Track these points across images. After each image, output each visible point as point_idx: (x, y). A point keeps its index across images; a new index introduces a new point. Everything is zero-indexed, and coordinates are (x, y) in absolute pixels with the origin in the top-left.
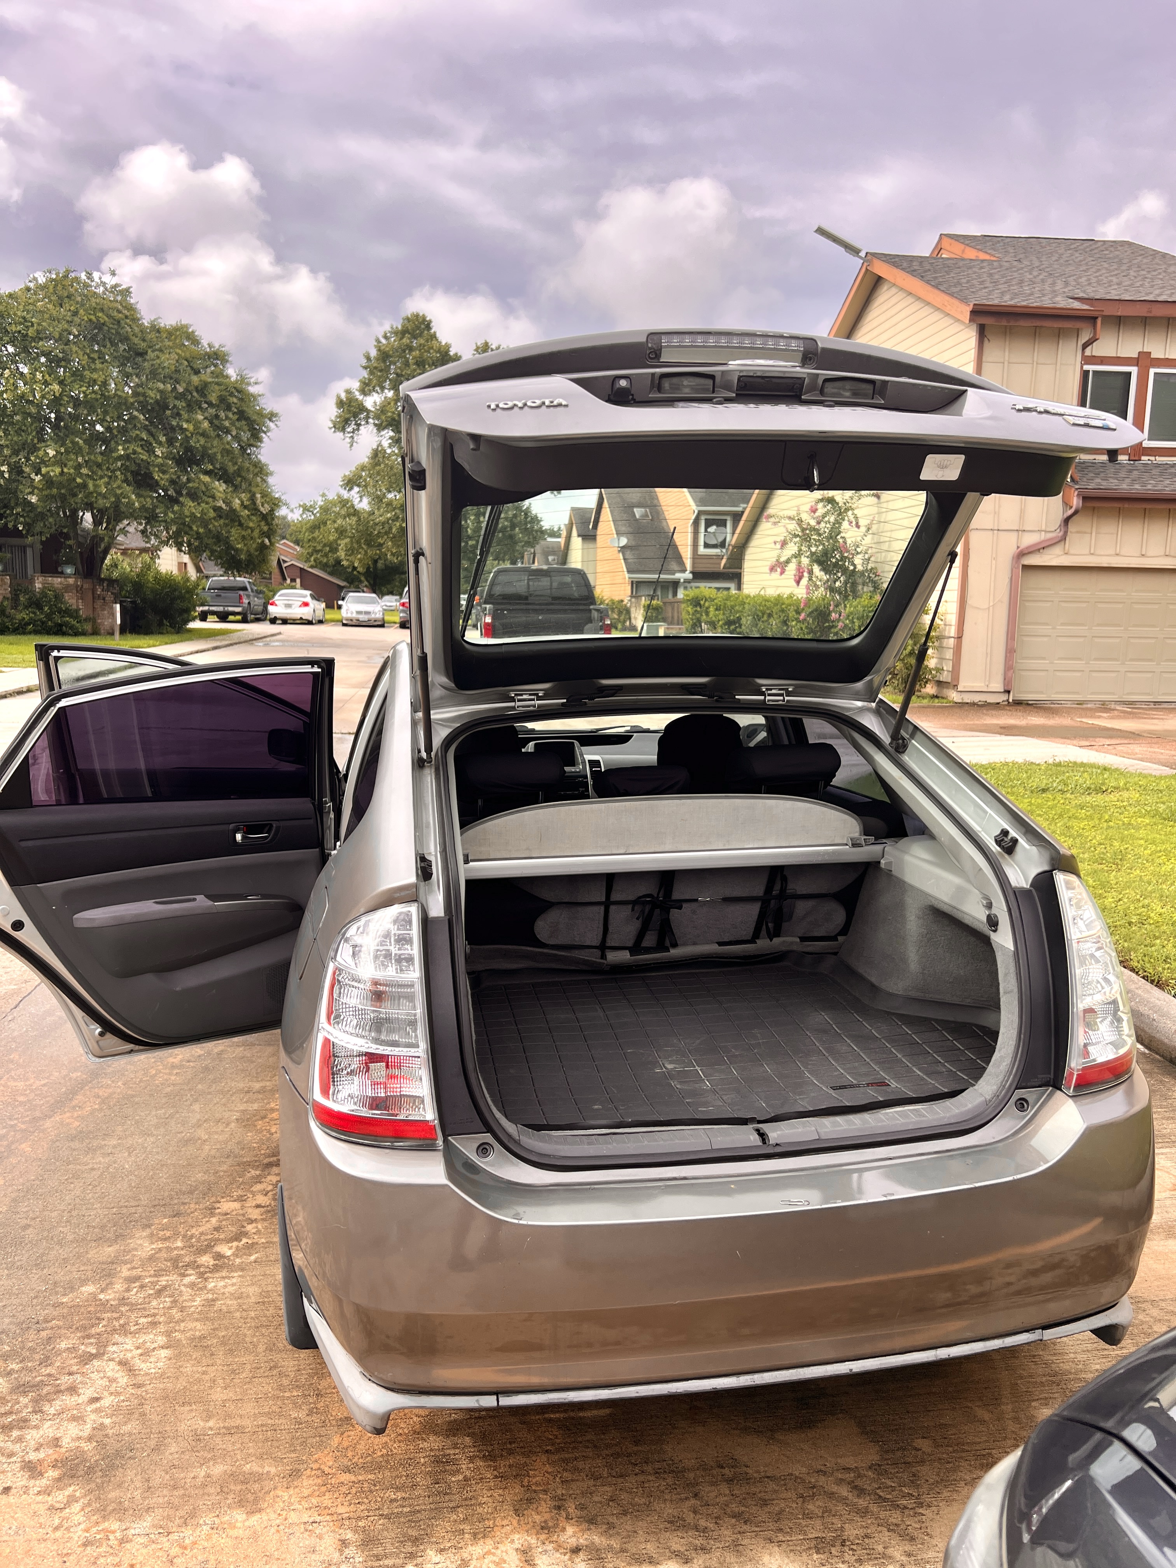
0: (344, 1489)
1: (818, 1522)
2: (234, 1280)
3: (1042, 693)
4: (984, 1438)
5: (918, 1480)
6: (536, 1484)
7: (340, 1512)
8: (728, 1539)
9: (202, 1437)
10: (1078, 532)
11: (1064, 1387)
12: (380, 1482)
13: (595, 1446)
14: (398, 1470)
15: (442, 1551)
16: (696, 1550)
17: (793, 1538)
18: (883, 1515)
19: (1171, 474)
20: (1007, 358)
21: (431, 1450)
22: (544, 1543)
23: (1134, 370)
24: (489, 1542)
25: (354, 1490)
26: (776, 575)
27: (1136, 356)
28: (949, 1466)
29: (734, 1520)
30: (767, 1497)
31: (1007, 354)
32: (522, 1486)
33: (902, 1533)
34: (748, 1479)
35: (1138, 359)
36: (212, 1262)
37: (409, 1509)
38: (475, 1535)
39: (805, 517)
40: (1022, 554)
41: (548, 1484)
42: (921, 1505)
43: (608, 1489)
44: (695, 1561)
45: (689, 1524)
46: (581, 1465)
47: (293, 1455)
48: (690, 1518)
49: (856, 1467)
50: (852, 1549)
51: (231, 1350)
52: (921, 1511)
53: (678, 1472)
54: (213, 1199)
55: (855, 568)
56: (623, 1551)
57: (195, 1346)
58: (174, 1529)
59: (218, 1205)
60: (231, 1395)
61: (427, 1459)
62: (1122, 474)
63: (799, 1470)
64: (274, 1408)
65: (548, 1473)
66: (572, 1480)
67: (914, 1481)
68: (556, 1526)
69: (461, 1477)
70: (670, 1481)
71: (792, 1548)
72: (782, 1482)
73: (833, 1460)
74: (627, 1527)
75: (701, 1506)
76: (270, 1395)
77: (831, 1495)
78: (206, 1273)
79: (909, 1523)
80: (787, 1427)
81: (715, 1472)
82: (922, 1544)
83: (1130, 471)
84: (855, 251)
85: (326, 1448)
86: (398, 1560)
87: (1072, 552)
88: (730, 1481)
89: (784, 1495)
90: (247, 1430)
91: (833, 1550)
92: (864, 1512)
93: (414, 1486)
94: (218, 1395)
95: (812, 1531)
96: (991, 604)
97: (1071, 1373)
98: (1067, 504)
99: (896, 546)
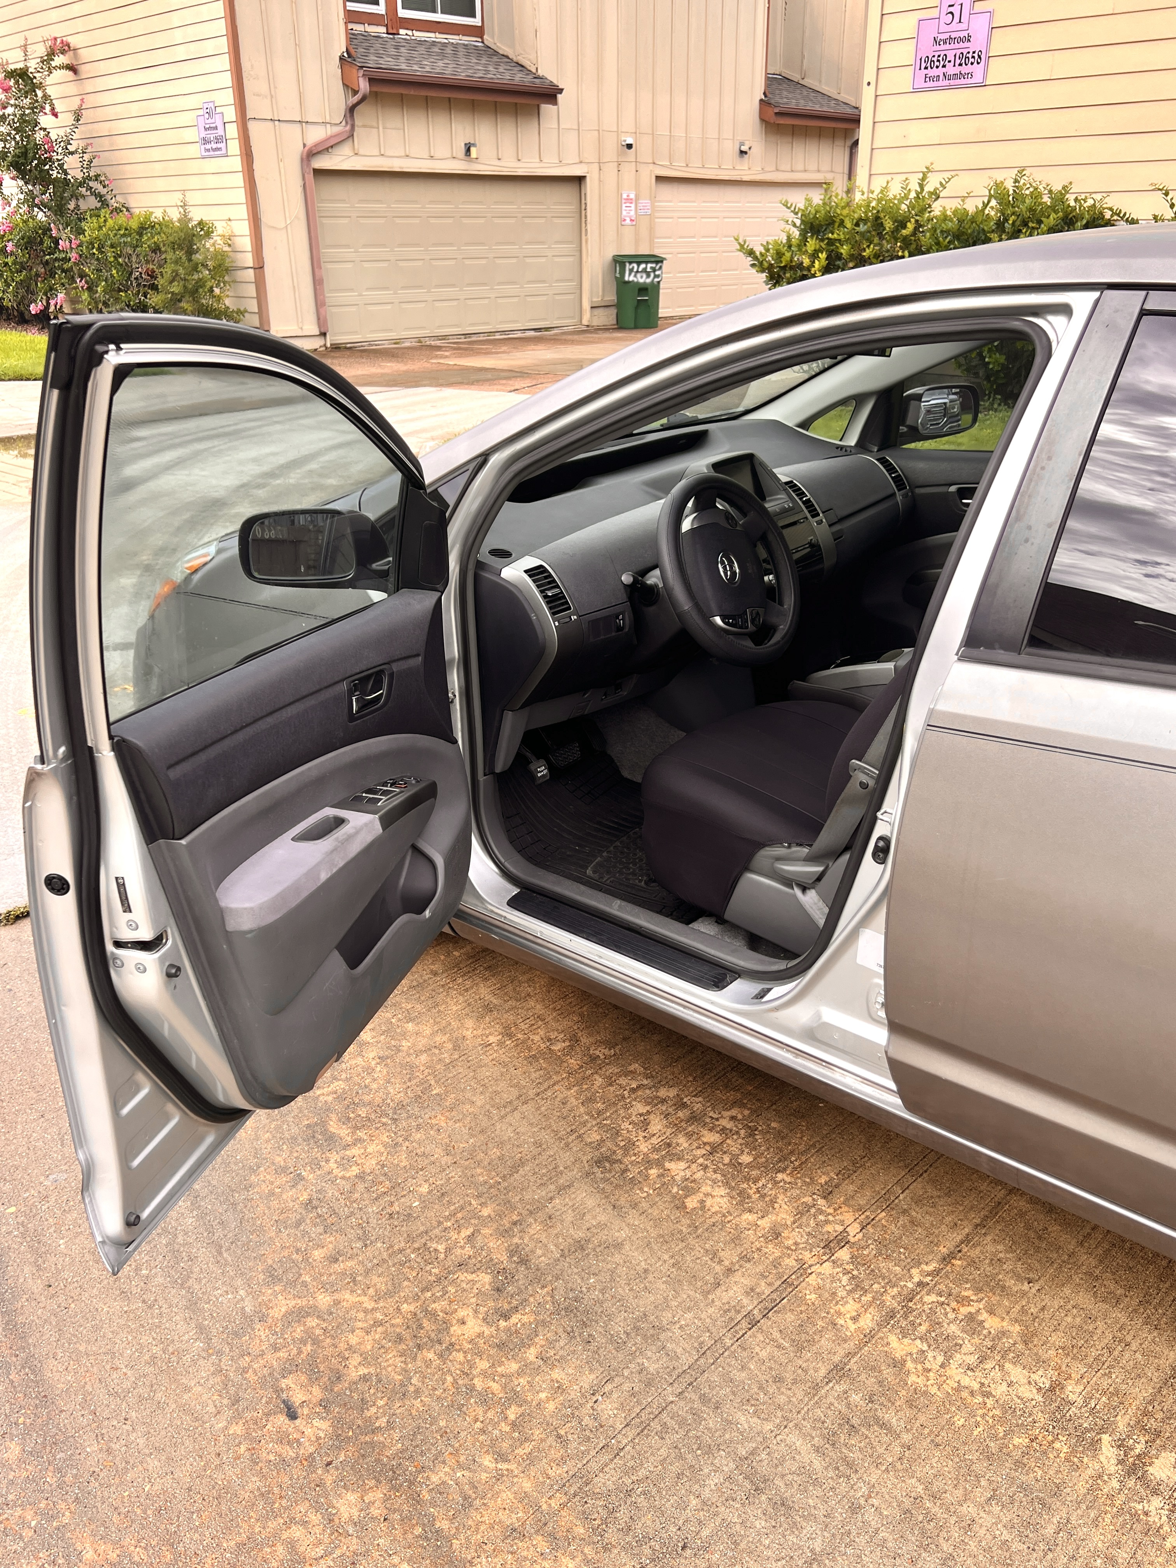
3: (356, 333)
10: (364, 126)
19: (437, 54)
40: (311, 154)
55: (66, 174)
62: (391, 50)
83: (397, 47)
87: (361, 152)
96: (288, 221)
98: (349, 88)
99: (121, 142)
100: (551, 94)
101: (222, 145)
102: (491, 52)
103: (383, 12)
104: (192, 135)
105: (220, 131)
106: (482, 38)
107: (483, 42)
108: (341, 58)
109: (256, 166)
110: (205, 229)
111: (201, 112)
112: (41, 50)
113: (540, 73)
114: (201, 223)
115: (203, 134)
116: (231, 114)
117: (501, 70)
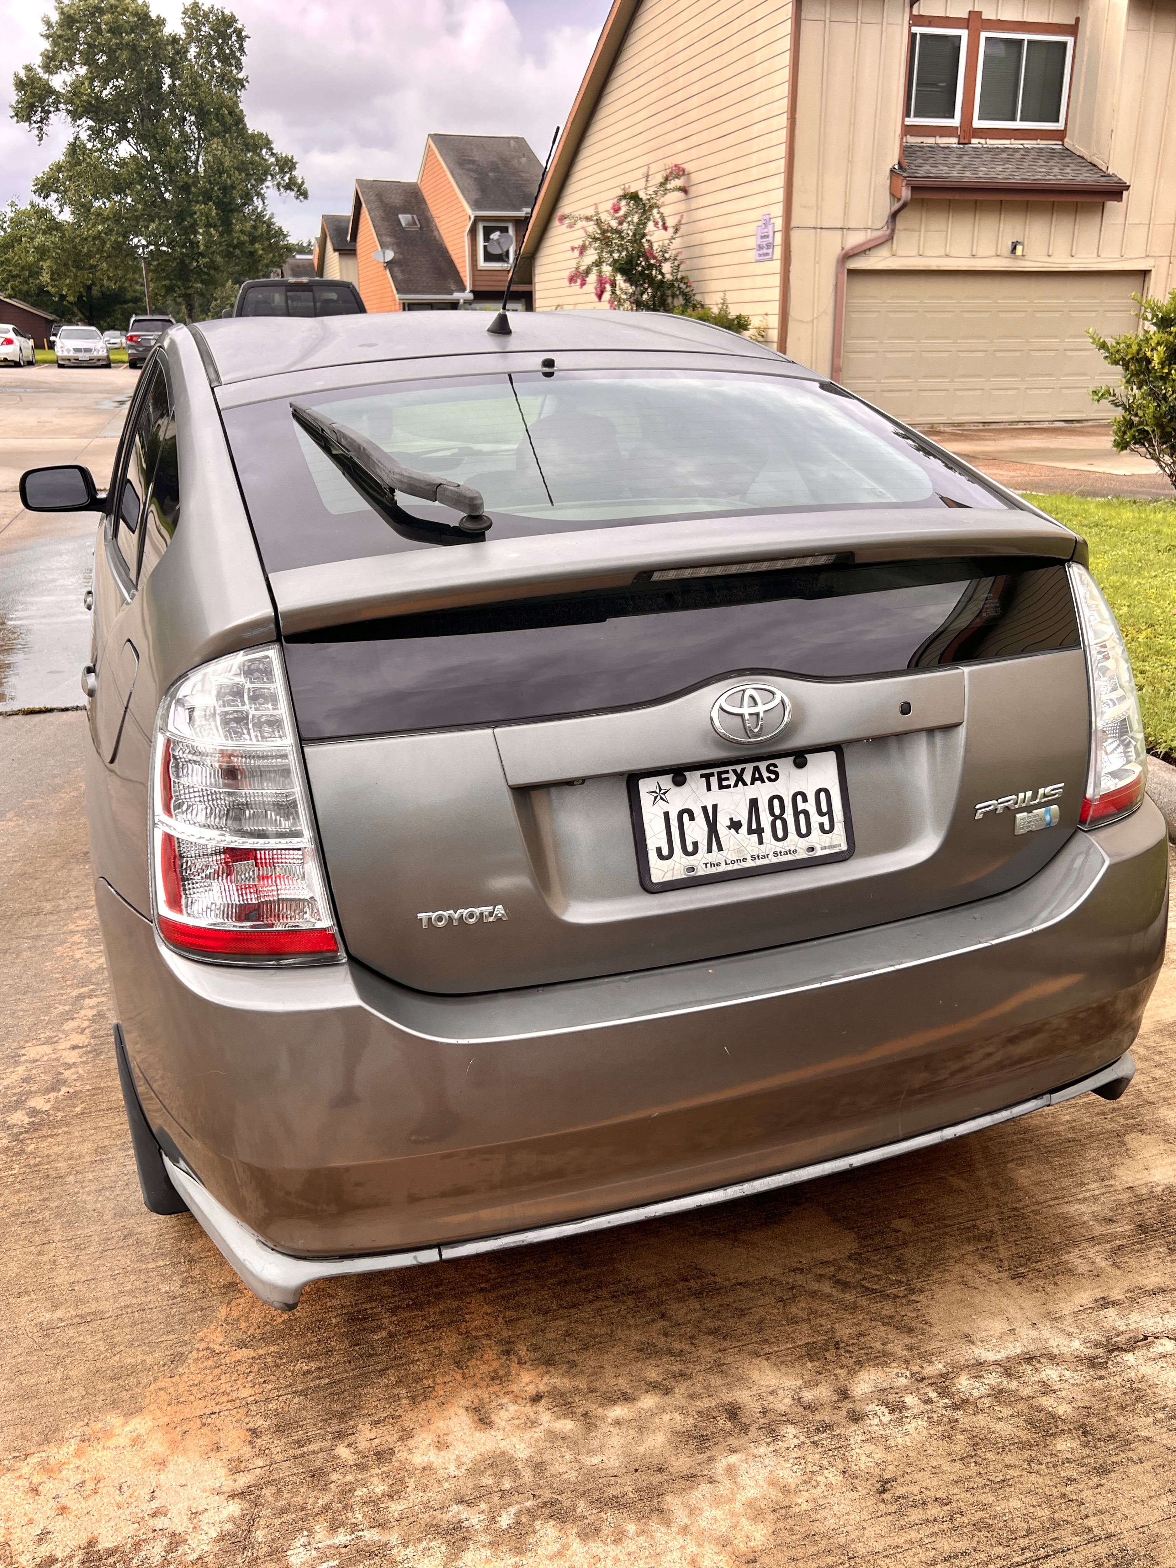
0: (243, 1368)
1: (805, 1326)
2: (59, 1139)
4: (965, 1209)
5: (904, 1264)
6: (476, 1329)
7: (243, 1396)
8: (708, 1359)
9: (50, 1332)
10: (905, 230)
11: (1038, 1143)
12: (285, 1354)
13: (537, 1277)
14: (306, 1336)
15: (375, 1423)
16: (675, 1377)
17: (782, 1348)
18: (874, 1308)
19: (1002, 159)
20: (828, 16)
21: (342, 1307)
22: (498, 1396)
23: (964, 33)
24: (431, 1403)
25: (255, 1368)
26: (576, 287)
27: (966, 16)
28: (933, 1244)
29: (711, 1338)
30: (744, 1307)
31: (828, 9)
32: (460, 1334)
33: (898, 1325)
34: (718, 1290)
35: (968, 20)
36: (27, 1120)
37: (327, 1381)
38: (413, 1399)
39: (604, 217)
40: (847, 256)
41: (490, 1326)
42: (912, 1291)
43: (562, 1323)
44: (677, 1390)
45: (662, 1349)
46: (524, 1300)
47: (171, 1337)
48: (661, 1343)
49: (835, 1260)
50: (848, 1351)
51: (69, 1222)
52: (914, 1298)
53: (638, 1293)
54: (15, 1045)
55: (664, 277)
56: (592, 1390)
57: (22, 1223)
58: (33, 1449)
59: (23, 1051)
60: (79, 1275)
61: (339, 1319)
62: (953, 159)
63: (772, 1271)
64: (137, 1284)
65: (487, 1314)
66: (518, 1319)
67: (900, 1266)
68: (508, 1374)
69: (384, 1334)
70: (630, 1303)
71: (781, 1359)
72: (757, 1287)
73: (808, 1255)
74: (591, 1363)
75: (672, 1327)
76: (129, 1269)
77: (814, 1294)
78: (21, 1133)
79: (904, 1313)
80: (750, 1225)
81: (679, 1286)
82: (923, 1334)
83: (962, 156)
85: (211, 1322)
86: (324, 1443)
87: (899, 253)
88: (698, 1295)
89: (761, 1302)
90: (107, 1315)
91: (828, 1355)
92: (853, 1308)
93: (329, 1352)
94: (62, 1278)
95: (800, 1336)
96: (815, 316)
97: (1041, 1128)
98: (895, 196)
99: (708, 250)
100: (1117, 191)
101: (770, 251)
102: (1068, 153)
103: (958, 125)
104: (752, 242)
105: (770, 239)
106: (1062, 140)
107: (1063, 145)
108: (892, 171)
109: (793, 268)
110: (742, 323)
111: (760, 223)
112: (659, 178)
113: (1110, 171)
114: (739, 317)
115: (759, 241)
116: (779, 223)
117: (1068, 170)
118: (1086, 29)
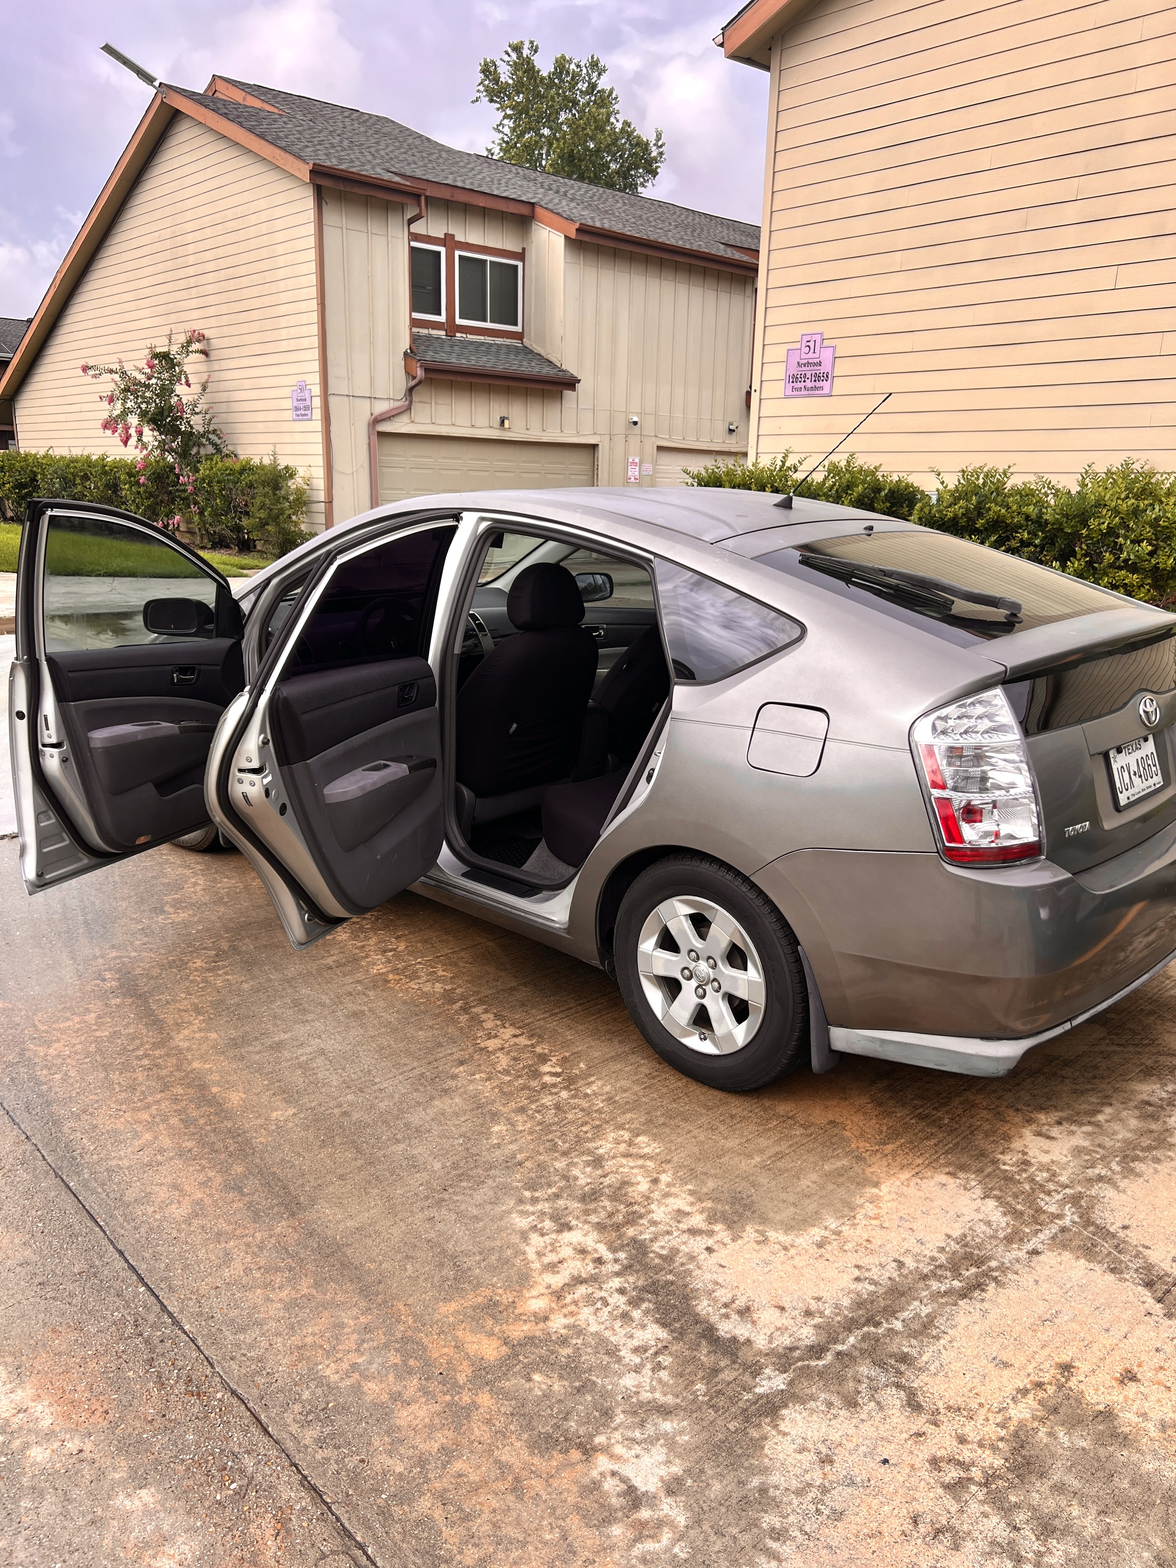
10: (420, 402)
15: (1002, 1153)
19: (484, 352)
20: (346, 224)
23: (442, 250)
27: (442, 236)
31: (344, 219)
35: (444, 240)
36: (558, 1079)
39: (133, 371)
40: (377, 420)
47: (839, 1151)
48: (1079, 1087)
54: (470, 1043)
55: (192, 428)
57: (655, 1126)
59: (483, 1046)
61: (914, 1120)
62: (445, 348)
69: (947, 1120)
71: (1138, 1079)
78: (567, 1086)
83: (452, 346)
84: (149, 79)
87: (417, 421)
93: (933, 1134)
96: (356, 469)
98: (410, 374)
99: (237, 407)
100: (571, 383)
101: (309, 412)
102: (527, 351)
103: (444, 321)
104: (288, 404)
105: (308, 403)
106: (521, 340)
107: (524, 344)
108: (405, 353)
109: (333, 428)
110: (290, 473)
111: (295, 388)
112: (182, 339)
113: (564, 367)
114: (287, 468)
115: (296, 404)
116: (316, 390)
117: (533, 364)
118: (531, 257)
